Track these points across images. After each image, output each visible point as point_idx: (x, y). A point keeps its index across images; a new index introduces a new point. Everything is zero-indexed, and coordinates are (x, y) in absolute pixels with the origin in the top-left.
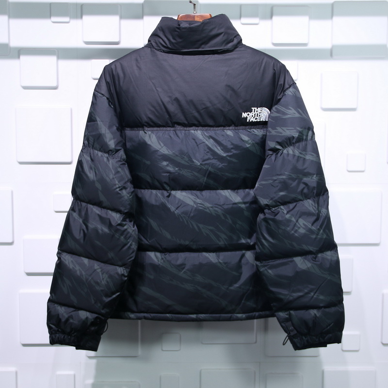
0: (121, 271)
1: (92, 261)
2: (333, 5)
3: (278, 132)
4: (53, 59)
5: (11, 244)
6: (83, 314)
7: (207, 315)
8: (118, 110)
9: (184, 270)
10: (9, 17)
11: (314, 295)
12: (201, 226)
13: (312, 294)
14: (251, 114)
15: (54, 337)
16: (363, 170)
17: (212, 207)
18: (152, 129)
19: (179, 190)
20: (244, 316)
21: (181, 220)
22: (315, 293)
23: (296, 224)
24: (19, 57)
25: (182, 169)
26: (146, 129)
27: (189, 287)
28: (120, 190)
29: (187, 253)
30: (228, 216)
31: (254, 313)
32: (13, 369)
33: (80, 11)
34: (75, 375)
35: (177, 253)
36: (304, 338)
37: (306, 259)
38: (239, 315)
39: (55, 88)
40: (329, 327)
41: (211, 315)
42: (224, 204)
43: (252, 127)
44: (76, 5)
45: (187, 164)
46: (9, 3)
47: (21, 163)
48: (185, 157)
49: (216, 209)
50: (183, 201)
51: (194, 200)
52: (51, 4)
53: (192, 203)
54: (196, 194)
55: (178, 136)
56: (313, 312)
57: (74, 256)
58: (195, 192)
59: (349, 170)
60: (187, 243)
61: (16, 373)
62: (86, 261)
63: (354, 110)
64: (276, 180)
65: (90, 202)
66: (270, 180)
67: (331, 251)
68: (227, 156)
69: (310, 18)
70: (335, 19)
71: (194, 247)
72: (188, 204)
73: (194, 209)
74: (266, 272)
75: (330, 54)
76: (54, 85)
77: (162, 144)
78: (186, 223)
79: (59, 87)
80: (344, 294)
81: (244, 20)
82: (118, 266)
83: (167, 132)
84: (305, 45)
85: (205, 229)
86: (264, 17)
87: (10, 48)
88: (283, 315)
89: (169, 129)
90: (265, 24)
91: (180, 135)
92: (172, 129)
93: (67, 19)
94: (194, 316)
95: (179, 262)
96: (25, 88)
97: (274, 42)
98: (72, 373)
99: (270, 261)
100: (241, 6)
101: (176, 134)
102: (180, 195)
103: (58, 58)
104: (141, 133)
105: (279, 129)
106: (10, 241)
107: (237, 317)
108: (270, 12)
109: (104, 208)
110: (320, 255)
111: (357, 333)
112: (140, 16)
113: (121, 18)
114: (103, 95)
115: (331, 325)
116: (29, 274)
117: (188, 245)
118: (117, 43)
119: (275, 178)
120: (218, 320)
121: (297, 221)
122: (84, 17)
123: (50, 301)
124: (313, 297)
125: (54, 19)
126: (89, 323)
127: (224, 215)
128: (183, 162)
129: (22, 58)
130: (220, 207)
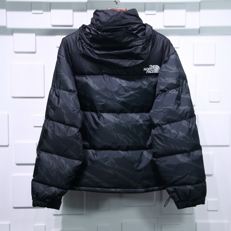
0: (77, 163)
1: (60, 157)
2: (200, 3)
3: (167, 81)
4: (33, 35)
5: (7, 146)
6: (54, 189)
7: (121, 189)
8: (71, 65)
9: (108, 161)
10: (7, 10)
11: (189, 176)
12: (118, 134)
13: (188, 176)
14: (148, 69)
15: (35, 202)
16: (219, 101)
17: (125, 123)
18: (90, 76)
19: (105, 113)
20: (144, 190)
21: (106, 131)
22: (190, 175)
23: (177, 135)
24: (12, 34)
25: (107, 100)
26: (87, 76)
27: (110, 171)
28: (77, 114)
29: (110, 151)
30: (134, 129)
31: (149, 188)
32: (7, 223)
33: (49, 7)
34: (45, 226)
35: (104, 151)
36: (184, 202)
37: (184, 155)
38: (141, 190)
39: (34, 53)
40: (198, 196)
41: (124, 189)
42: (132, 122)
43: (149, 76)
44: (47, 3)
45: (110, 97)
46: (7, 2)
47: (14, 97)
48: (109, 93)
49: (127, 124)
50: (107, 119)
51: (114, 118)
52: (31, 3)
53: (113, 121)
54: (115, 115)
55: (105, 80)
56: (189, 187)
57: (49, 154)
58: (115, 114)
59: (211, 101)
60: (110, 144)
61: (10, 225)
62: (56, 156)
63: (213, 65)
64: (165, 109)
65: (58, 121)
66: (161, 108)
67: (198, 150)
68: (134, 93)
69: (187, 11)
70: (201, 11)
71: (114, 147)
72: (111, 121)
73: (114, 124)
74: (160, 164)
75: (199, 32)
76: (34, 51)
77: (95, 85)
78: (109, 132)
79: (37, 52)
80: (206, 176)
81: (147, 12)
82: (75, 159)
83: (99, 78)
84: (184, 26)
85: (121, 137)
86: (159, 10)
87: (7, 29)
88: (171, 189)
89: (100, 76)
90: (160, 15)
91: (106, 79)
92: (102, 76)
93: (41, 12)
94: (113, 190)
95: (105, 156)
96: (16, 52)
97: (165, 25)
98: (44, 224)
99: (162, 157)
100: (145, 4)
101: (104, 79)
102: (106, 116)
103: (36, 35)
104: (84, 78)
105: (167, 79)
106: (7, 144)
107: (140, 191)
108: (163, 7)
109: (67, 125)
110: (191, 153)
111: (217, 200)
112: (85, 10)
113: (74, 11)
114: (63, 56)
115: (200, 195)
116: (18, 164)
117: (110, 146)
118: (71, 26)
119: (164, 108)
120: (128, 193)
121: (178, 133)
122: (52, 11)
123: (33, 180)
124: (189, 178)
125: (33, 11)
126: (56, 195)
127: (131, 128)
128: (108, 96)
129: (15, 35)
130: (129, 123)
